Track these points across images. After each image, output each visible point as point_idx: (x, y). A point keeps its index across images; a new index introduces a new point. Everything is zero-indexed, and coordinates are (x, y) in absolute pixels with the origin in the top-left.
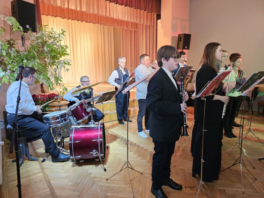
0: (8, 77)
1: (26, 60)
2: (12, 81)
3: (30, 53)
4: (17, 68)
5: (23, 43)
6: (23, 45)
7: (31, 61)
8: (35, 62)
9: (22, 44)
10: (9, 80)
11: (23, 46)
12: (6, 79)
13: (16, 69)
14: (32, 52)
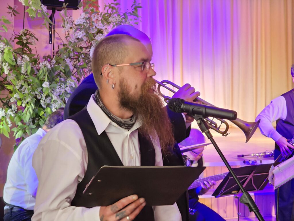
0: (9, 122)
1: (48, 83)
2: (17, 132)
3: (59, 63)
4: (28, 100)
5: (50, 36)
6: (51, 40)
7: (59, 84)
8: (67, 87)
9: (48, 39)
10: (11, 128)
11: (49, 42)
12: (5, 125)
13: (28, 103)
14: (62, 62)
